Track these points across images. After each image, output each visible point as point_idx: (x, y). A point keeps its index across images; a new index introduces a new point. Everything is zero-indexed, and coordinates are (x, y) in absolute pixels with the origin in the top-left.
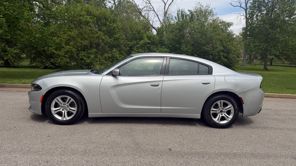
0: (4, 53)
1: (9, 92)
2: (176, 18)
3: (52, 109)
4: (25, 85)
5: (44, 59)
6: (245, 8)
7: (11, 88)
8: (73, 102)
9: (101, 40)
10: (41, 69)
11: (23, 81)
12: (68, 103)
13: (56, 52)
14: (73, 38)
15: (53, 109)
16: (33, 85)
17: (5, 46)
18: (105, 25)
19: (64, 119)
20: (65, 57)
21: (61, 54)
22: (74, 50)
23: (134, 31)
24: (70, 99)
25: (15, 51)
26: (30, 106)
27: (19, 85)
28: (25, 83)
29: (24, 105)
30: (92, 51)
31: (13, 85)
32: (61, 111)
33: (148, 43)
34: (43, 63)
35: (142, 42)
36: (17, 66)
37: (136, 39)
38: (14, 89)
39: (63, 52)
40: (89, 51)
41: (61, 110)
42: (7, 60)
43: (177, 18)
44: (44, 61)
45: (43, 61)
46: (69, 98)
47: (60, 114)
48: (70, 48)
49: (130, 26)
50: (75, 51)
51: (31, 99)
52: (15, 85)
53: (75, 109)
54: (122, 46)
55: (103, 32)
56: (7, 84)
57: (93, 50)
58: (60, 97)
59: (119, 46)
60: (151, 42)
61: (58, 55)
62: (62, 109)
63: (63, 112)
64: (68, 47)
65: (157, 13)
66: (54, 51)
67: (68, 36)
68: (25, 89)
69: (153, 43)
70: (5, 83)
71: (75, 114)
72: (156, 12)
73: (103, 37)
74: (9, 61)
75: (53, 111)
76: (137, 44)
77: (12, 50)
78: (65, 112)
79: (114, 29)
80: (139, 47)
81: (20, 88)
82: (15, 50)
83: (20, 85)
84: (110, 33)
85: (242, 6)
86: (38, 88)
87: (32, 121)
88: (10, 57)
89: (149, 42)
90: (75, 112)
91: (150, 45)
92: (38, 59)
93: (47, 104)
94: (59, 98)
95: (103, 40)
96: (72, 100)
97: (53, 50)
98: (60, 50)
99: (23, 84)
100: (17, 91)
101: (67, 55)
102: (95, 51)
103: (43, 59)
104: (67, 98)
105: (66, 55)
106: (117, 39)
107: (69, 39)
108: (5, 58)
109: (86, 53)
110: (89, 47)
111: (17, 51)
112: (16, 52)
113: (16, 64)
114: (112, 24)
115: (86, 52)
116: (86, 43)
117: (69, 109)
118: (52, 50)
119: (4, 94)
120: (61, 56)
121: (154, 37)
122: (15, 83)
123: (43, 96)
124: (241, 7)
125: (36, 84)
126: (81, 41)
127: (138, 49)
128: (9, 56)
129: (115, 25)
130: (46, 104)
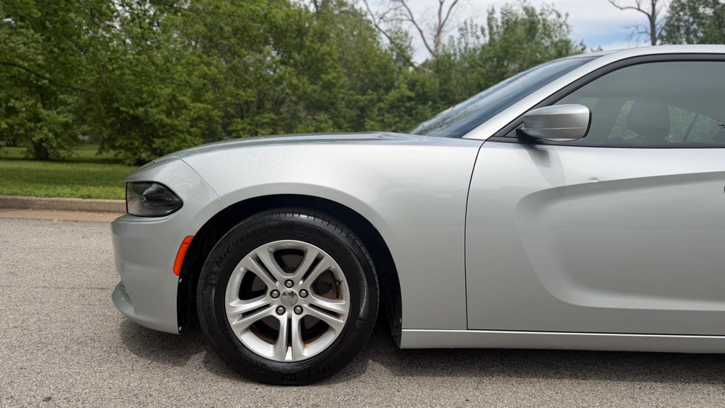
0: (35, 123)
1: (38, 223)
2: (483, 30)
3: (232, 304)
4: (91, 203)
5: (137, 140)
6: (650, 13)
7: (46, 212)
8: (329, 273)
9: (290, 89)
10: (129, 165)
11: (85, 190)
12: (305, 277)
13: (169, 121)
14: (215, 82)
15: (236, 306)
16: (137, 188)
17: (35, 105)
18: (300, 48)
19: (289, 357)
20: (190, 133)
21: (181, 125)
22: (216, 113)
23: (373, 65)
24: (317, 260)
25: (62, 119)
26: (121, 287)
27: (71, 202)
28: (90, 197)
29: (91, 273)
30: (265, 118)
31: (53, 201)
32: (272, 317)
33: (410, 99)
34: (133, 149)
35: (393, 94)
36: (67, 158)
37: (376, 88)
38: (55, 216)
39: (186, 120)
40: (257, 118)
41: (272, 311)
42: (41, 141)
43: (487, 32)
44: (137, 143)
45: (132, 144)
46: (313, 251)
47: (266, 330)
48: (204, 109)
49: (361, 53)
50: (218, 116)
51: (127, 252)
52: (58, 201)
53: (340, 306)
54: (341, 105)
55: (295, 65)
56: (34, 198)
57: (267, 115)
58: (271, 246)
59: (333, 104)
60: (418, 96)
61: (173, 127)
62: (275, 306)
63: (283, 319)
64: (200, 105)
65: (419, 26)
66: (163, 117)
67: (200, 77)
68: (89, 214)
69: (423, 98)
70: (30, 195)
71: (339, 330)
72: (418, 23)
73: (295, 81)
74: (44, 144)
75: (234, 316)
76: (380, 100)
77: (53, 113)
78: (290, 321)
79: (322, 59)
80: (384, 109)
81: (74, 210)
82: (61, 116)
83: (74, 202)
84: (313, 68)
85: (642, 8)
86: (164, 201)
87: (128, 358)
88: (46, 134)
89: (412, 94)
90: (342, 321)
91: (413, 103)
92: (120, 141)
93: (207, 284)
94: (264, 252)
95: (294, 88)
96: (329, 262)
97: (160, 114)
98: (177, 116)
99: (84, 200)
100: (66, 221)
101: (197, 127)
102: (272, 119)
103: (135, 139)
104: (301, 253)
105: (193, 129)
106: (328, 86)
107: (205, 85)
108: (36, 138)
109: (249, 124)
110: (254, 109)
111: (66, 117)
112: (65, 120)
113: (63, 153)
114: (319, 44)
115: (247, 120)
116: (250, 95)
117: (312, 305)
118: (157, 114)
119: (22, 230)
120: (182, 132)
121: (424, 83)
122: (59, 195)
123: (189, 241)
124: (639, 9)
125: (151, 183)
126: (235, 91)
127: (383, 115)
128: (45, 130)
129: (325, 48)
130: (201, 282)
